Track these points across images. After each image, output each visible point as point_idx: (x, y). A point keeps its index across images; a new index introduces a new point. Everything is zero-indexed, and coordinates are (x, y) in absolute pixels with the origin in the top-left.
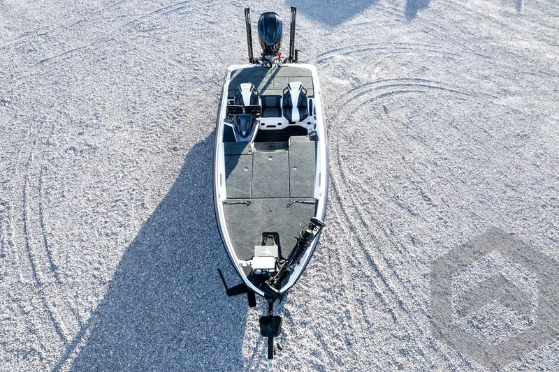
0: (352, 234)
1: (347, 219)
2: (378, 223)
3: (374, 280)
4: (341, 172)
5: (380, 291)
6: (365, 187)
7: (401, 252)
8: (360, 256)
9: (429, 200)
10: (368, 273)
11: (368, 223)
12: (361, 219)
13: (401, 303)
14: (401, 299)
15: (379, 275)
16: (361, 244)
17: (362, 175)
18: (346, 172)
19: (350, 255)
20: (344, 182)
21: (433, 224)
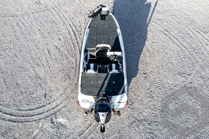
0: (78, 41)
1: (78, 45)
2: (69, 44)
3: (75, 30)
4: (76, 62)
5: (75, 28)
6: (69, 56)
7: (65, 36)
8: (77, 36)
9: (48, 51)
10: (76, 32)
11: (72, 44)
12: (74, 46)
13: (70, 26)
14: (70, 27)
15: (73, 32)
16: (76, 39)
17: (69, 61)
18: (74, 62)
19: (80, 36)
20: (76, 58)
21: (51, 44)
